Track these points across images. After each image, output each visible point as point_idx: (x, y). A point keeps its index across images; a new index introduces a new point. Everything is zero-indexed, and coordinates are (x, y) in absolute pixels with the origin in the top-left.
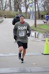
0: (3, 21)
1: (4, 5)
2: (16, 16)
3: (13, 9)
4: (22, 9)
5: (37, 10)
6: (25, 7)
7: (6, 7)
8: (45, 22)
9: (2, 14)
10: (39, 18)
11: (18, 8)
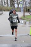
0: (3, 13)
1: (4, 3)
2: (11, 10)
3: (9, 5)
4: (15, 5)
5: (25, 6)
6: (17, 4)
7: (5, 4)
8: (30, 14)
9: (2, 9)
10: (26, 11)
11: (12, 5)
